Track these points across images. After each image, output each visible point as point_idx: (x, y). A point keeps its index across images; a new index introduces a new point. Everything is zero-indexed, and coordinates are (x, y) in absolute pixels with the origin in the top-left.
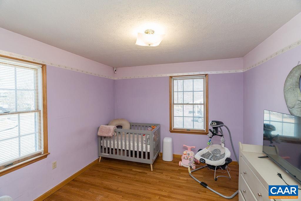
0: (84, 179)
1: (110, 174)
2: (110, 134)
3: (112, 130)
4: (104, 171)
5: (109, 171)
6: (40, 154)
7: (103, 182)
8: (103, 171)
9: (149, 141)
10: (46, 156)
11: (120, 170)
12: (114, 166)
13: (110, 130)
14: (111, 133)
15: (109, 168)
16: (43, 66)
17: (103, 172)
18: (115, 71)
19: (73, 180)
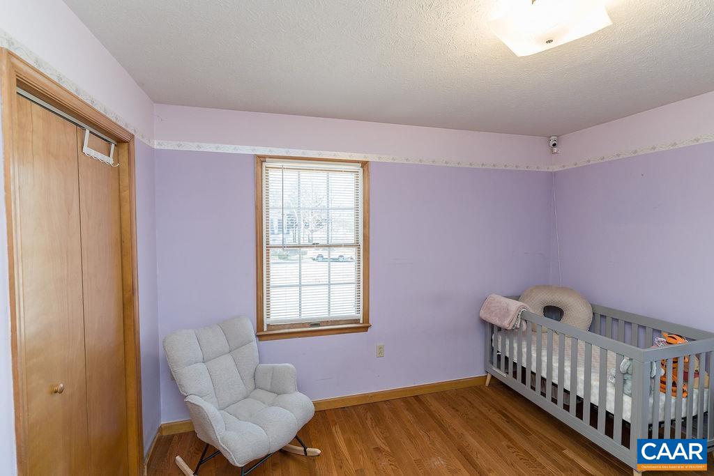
0: (435, 405)
1: (495, 426)
2: (506, 324)
3: (512, 313)
4: (483, 411)
5: (496, 418)
6: (357, 321)
7: (465, 433)
8: (483, 409)
9: (629, 384)
10: (365, 329)
11: (525, 431)
12: (517, 414)
13: (507, 311)
14: (509, 319)
15: (500, 412)
16: (364, 164)
17: (481, 413)
18: (554, 145)
19: (416, 397)
